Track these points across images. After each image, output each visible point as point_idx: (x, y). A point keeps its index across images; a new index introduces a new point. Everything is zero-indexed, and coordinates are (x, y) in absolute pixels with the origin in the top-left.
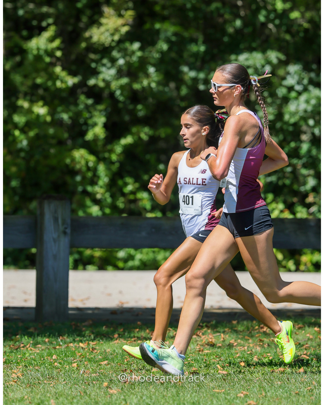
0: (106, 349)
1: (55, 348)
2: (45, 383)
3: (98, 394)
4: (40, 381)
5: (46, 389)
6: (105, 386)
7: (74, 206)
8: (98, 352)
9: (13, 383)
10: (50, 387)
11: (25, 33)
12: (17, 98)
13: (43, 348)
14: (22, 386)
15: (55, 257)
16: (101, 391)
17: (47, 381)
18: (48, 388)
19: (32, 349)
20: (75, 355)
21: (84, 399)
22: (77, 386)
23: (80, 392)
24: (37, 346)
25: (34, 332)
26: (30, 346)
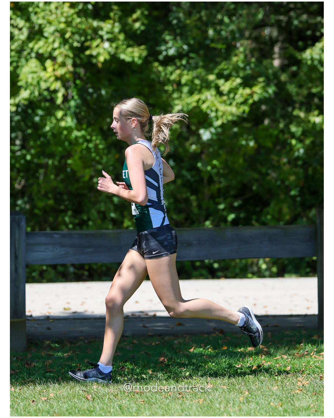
9: (299, 392)
12: (294, 108)
14: (307, 395)
19: (316, 356)
24: (321, 353)
25: (317, 339)
26: (314, 353)
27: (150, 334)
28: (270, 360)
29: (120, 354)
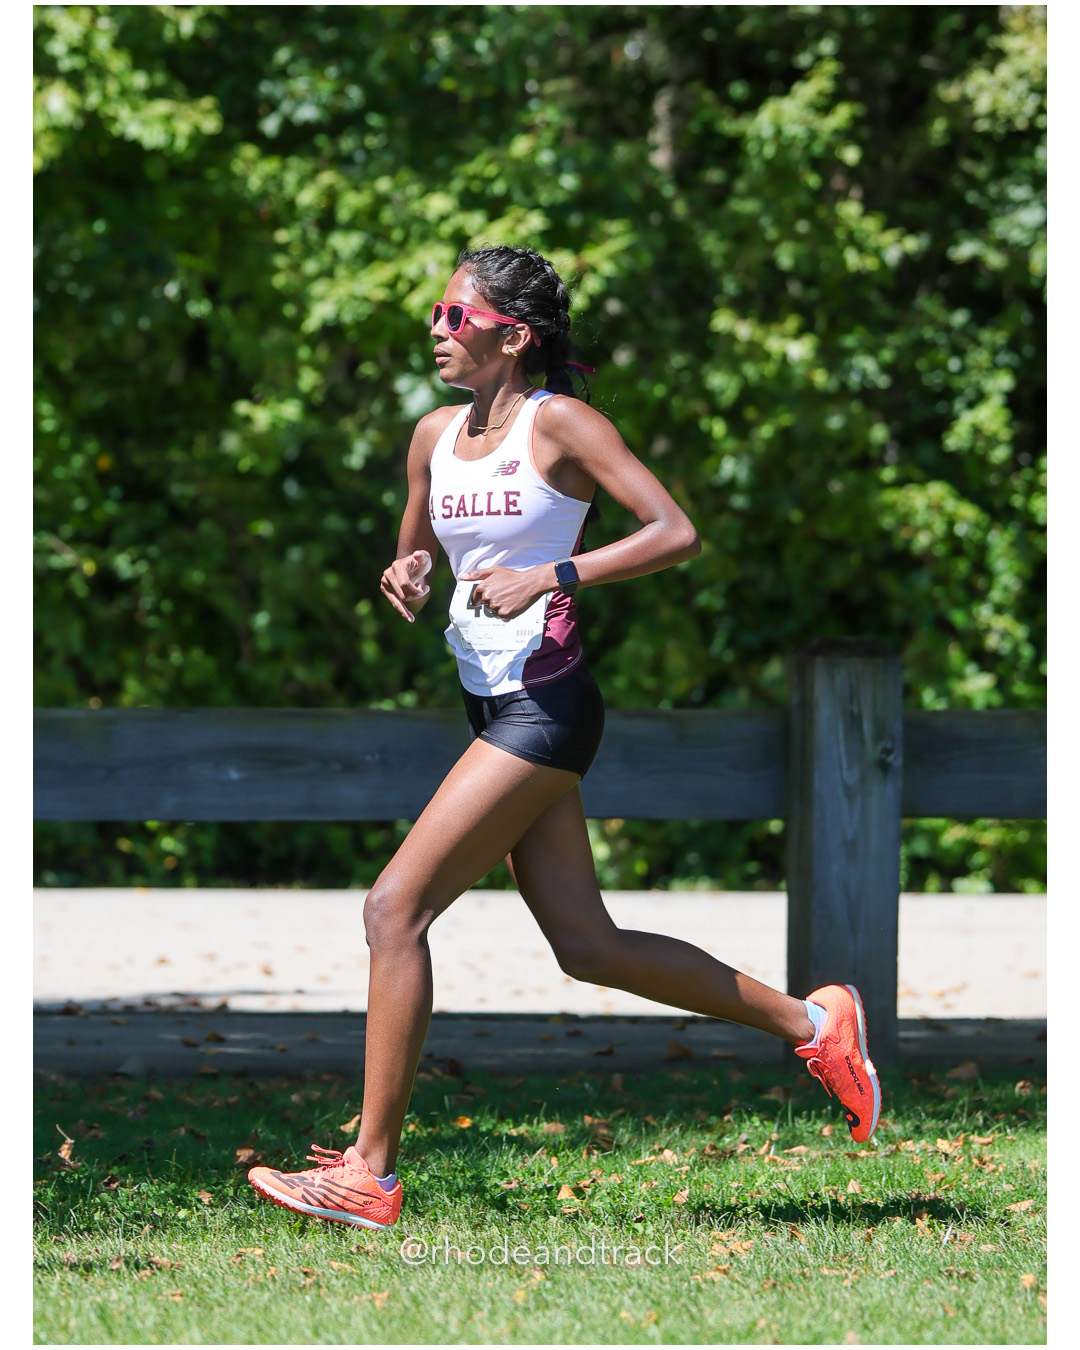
0: (1026, 1159)
1: (854, 1157)
2: (824, 1277)
3: (1004, 1312)
4: (806, 1270)
5: (829, 1297)
6: (1028, 1286)
7: (908, 675)
8: (1001, 1169)
9: (717, 1277)
10: (843, 1290)
11: (738, 90)
13: (814, 1154)
14: (747, 1287)
15: (851, 848)
16: (1014, 1302)
17: (832, 1268)
18: (836, 1294)
19: (778, 1159)
20: (922, 1181)
21: (957, 1329)
22: (934, 1287)
23: (942, 1305)
24: (794, 1150)
25: (781, 1101)
26: (769, 1149)
27: (208, 1069)
28: (617, 1165)
29: (101, 1134)
